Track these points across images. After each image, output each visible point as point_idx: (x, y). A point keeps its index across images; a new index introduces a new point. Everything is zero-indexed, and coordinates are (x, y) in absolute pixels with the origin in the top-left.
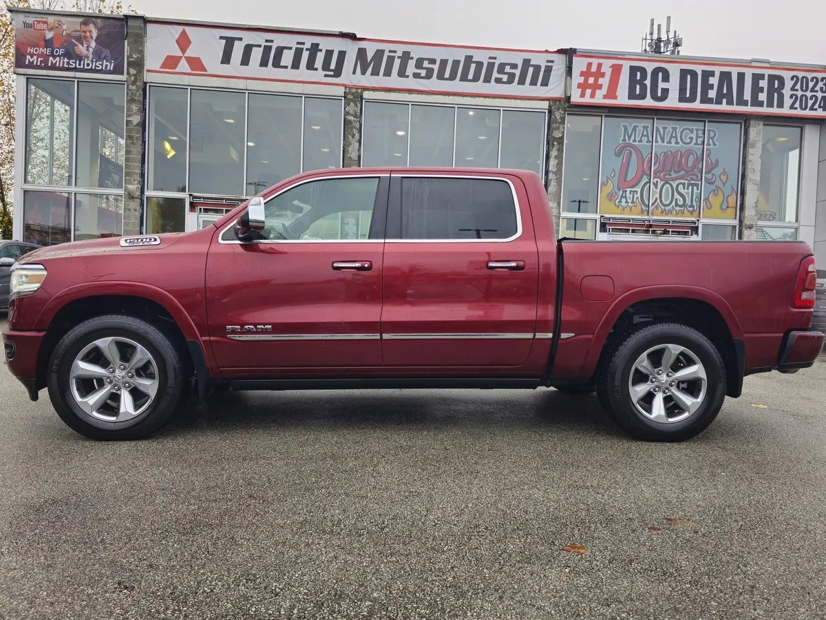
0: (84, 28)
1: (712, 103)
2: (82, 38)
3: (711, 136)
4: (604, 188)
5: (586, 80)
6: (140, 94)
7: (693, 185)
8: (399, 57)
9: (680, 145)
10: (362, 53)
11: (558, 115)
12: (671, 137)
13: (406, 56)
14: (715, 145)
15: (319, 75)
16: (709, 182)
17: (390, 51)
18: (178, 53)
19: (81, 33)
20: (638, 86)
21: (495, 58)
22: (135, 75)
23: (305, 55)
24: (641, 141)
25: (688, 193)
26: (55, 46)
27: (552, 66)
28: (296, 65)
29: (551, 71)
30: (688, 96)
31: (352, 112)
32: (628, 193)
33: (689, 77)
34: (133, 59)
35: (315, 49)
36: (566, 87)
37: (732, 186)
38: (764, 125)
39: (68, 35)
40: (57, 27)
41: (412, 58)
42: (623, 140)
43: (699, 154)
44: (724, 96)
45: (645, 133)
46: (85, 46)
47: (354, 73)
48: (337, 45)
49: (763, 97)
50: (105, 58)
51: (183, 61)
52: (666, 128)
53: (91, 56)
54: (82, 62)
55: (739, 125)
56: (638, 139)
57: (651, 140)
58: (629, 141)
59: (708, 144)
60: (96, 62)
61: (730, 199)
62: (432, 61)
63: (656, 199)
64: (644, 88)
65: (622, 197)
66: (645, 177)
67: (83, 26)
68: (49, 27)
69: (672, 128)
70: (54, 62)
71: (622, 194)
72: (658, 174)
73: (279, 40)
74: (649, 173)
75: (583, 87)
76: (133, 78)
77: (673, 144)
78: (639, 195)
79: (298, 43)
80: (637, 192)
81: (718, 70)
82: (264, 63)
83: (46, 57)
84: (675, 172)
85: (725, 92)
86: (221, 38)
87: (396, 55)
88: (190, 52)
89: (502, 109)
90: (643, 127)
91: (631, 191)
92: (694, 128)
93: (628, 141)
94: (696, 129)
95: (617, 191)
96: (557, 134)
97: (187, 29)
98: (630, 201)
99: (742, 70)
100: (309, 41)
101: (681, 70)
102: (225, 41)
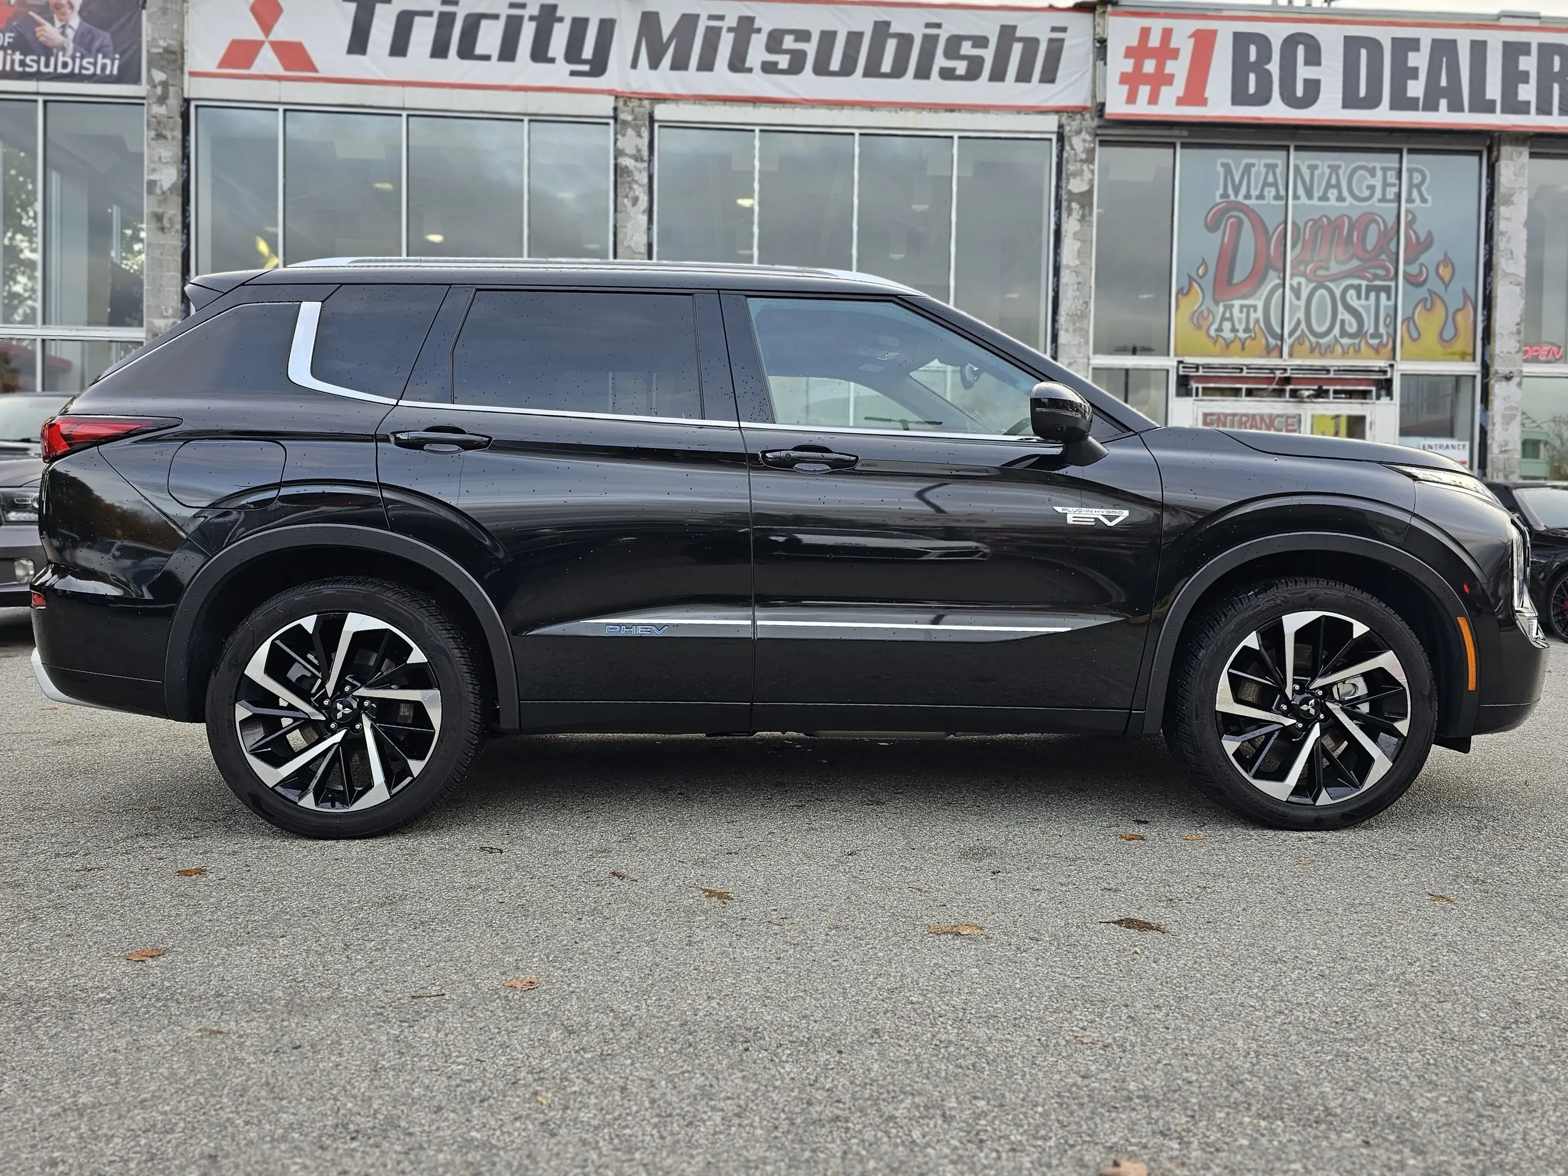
1: (1417, 109)
2: (52, 8)
3: (1416, 181)
4: (1183, 302)
5: (1138, 66)
6: (176, 123)
7: (1378, 289)
8: (730, 30)
9: (1346, 204)
10: (649, 22)
11: (1079, 144)
12: (1329, 186)
13: (746, 27)
14: (1424, 200)
15: (559, 72)
16: (1413, 281)
17: (711, 17)
18: (251, 30)
20: (1252, 77)
21: (938, 26)
22: (165, 85)
23: (528, 32)
24: (1261, 197)
25: (1367, 308)
27: (1062, 40)
28: (508, 52)
29: (1060, 51)
30: (1362, 93)
31: (630, 150)
32: (1236, 310)
33: (1363, 52)
34: (161, 50)
35: (547, 17)
36: (1094, 83)
37: (1464, 291)
38: (1533, 155)
39: (21, 3)
41: (759, 31)
42: (1222, 197)
43: (1391, 221)
44: (1443, 93)
45: (1271, 179)
46: (58, 24)
47: (634, 65)
48: (595, 7)
49: (1527, 92)
50: (98, 51)
51: (267, 51)
52: (1316, 167)
53: (71, 45)
55: (1475, 159)
56: (1254, 193)
57: (1282, 193)
58: (1236, 194)
59: (1410, 200)
60: (82, 58)
61: (1460, 317)
62: (803, 36)
63: (1299, 322)
64: (1265, 80)
65: (1223, 319)
66: (1272, 273)
69: (1329, 166)
71: (1224, 313)
72: (1302, 268)
74: (1281, 266)
75: (1132, 80)
76: (159, 90)
77: (1332, 201)
78: (1260, 314)
79: (512, 6)
80: (1255, 307)
81: (1426, 36)
82: (439, 50)
84: (1338, 262)
85: (1444, 83)
87: (724, 25)
88: (282, 31)
89: (956, 135)
90: (1266, 166)
91: (1242, 307)
92: (1378, 166)
93: (1232, 198)
94: (1383, 169)
95: (1213, 307)
96: (1076, 186)
98: (1241, 327)
99: (1480, 35)
101: (1346, 37)
102: (354, 5)
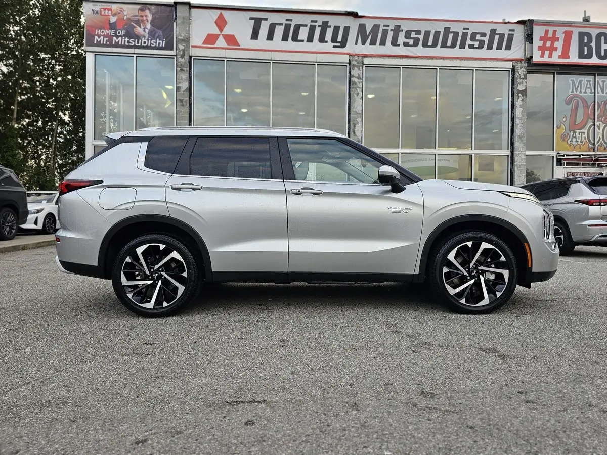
0: (142, 13)
2: (140, 21)
4: (558, 130)
6: (187, 65)
8: (391, 30)
10: (362, 28)
11: (521, 72)
13: (397, 29)
15: (329, 46)
17: (384, 26)
18: (216, 31)
19: (139, 18)
21: (468, 29)
22: (184, 50)
23: (318, 31)
24: (585, 92)
26: (118, 28)
27: (513, 34)
28: (310, 39)
29: (512, 38)
31: (356, 75)
32: (577, 134)
34: (181, 37)
35: (325, 26)
36: (525, 50)
39: (128, 19)
40: (119, 13)
41: (402, 31)
42: (571, 92)
46: (142, 27)
47: (356, 44)
48: (343, 22)
51: (221, 39)
52: (605, 82)
53: (147, 35)
54: (140, 41)
56: (583, 91)
57: (593, 91)
58: (576, 91)
60: (151, 40)
62: (418, 33)
63: (600, 138)
65: (573, 137)
66: (590, 121)
67: (140, 12)
68: (113, 13)
70: (117, 41)
71: (573, 135)
72: (601, 118)
73: (297, 19)
74: (593, 117)
76: (181, 53)
78: (586, 135)
79: (312, 21)
80: (584, 133)
82: (285, 38)
83: (110, 38)
86: (251, 19)
87: (389, 28)
88: (227, 31)
89: (475, 69)
90: (587, 81)
91: (579, 133)
93: (575, 92)
95: (569, 132)
96: (520, 88)
97: (224, 12)
98: (579, 140)
100: (320, 19)
102: (254, 21)
